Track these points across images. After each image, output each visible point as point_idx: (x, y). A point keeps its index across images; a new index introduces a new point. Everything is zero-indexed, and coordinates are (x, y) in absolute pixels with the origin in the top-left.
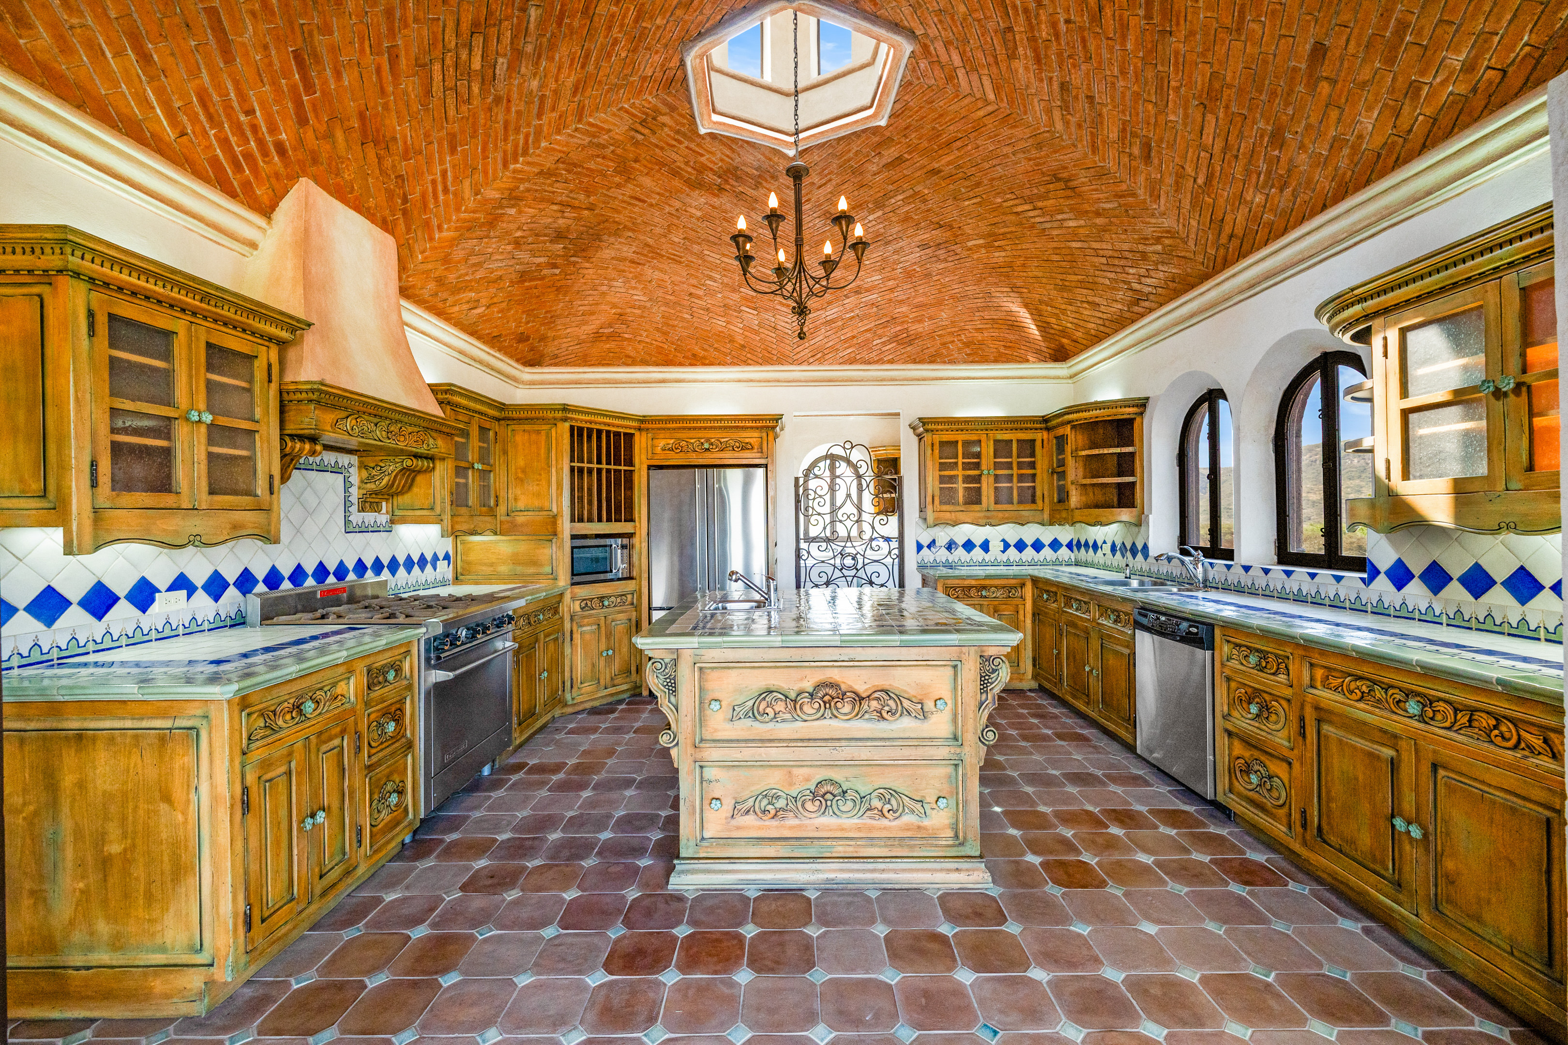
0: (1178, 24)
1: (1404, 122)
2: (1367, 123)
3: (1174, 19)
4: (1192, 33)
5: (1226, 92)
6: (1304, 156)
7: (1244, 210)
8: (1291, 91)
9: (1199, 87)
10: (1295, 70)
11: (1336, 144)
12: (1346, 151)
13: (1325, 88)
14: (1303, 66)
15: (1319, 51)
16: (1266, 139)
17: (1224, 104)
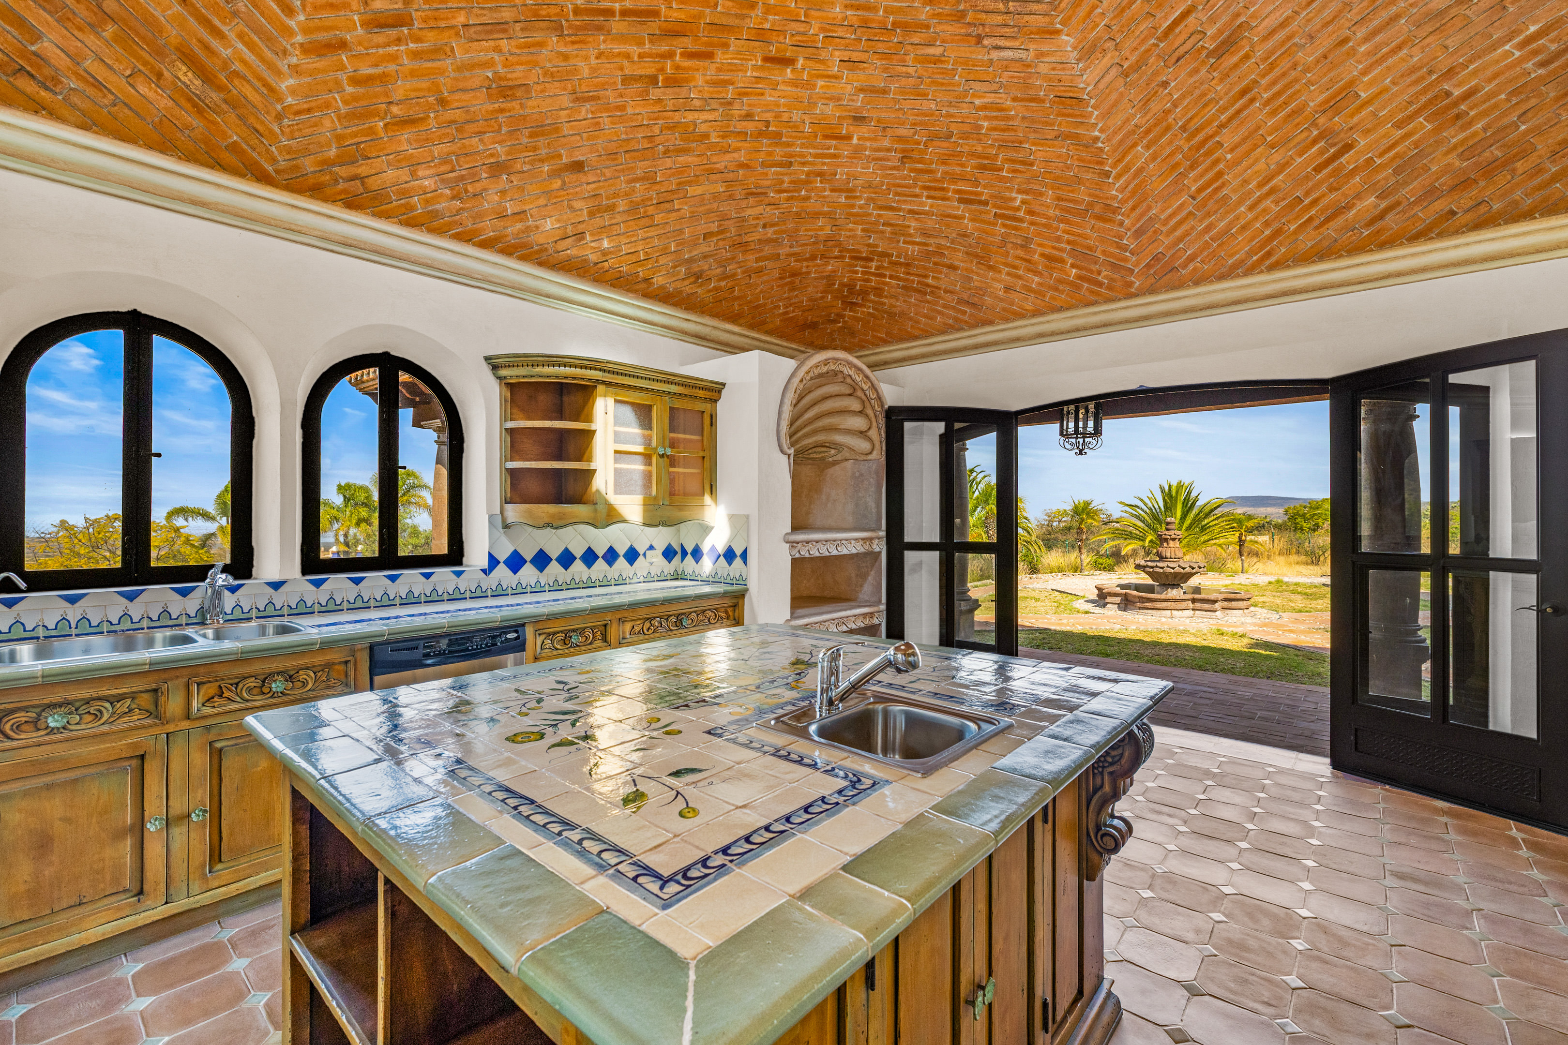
0: (573, 43)
1: (562, 245)
2: (549, 224)
3: (577, 38)
4: (566, 57)
5: (515, 104)
6: (496, 198)
7: (404, 174)
8: (542, 161)
9: (509, 76)
10: (560, 156)
11: (520, 215)
12: (519, 226)
13: (557, 184)
14: (564, 161)
15: (578, 167)
16: (492, 160)
17: (503, 106)
